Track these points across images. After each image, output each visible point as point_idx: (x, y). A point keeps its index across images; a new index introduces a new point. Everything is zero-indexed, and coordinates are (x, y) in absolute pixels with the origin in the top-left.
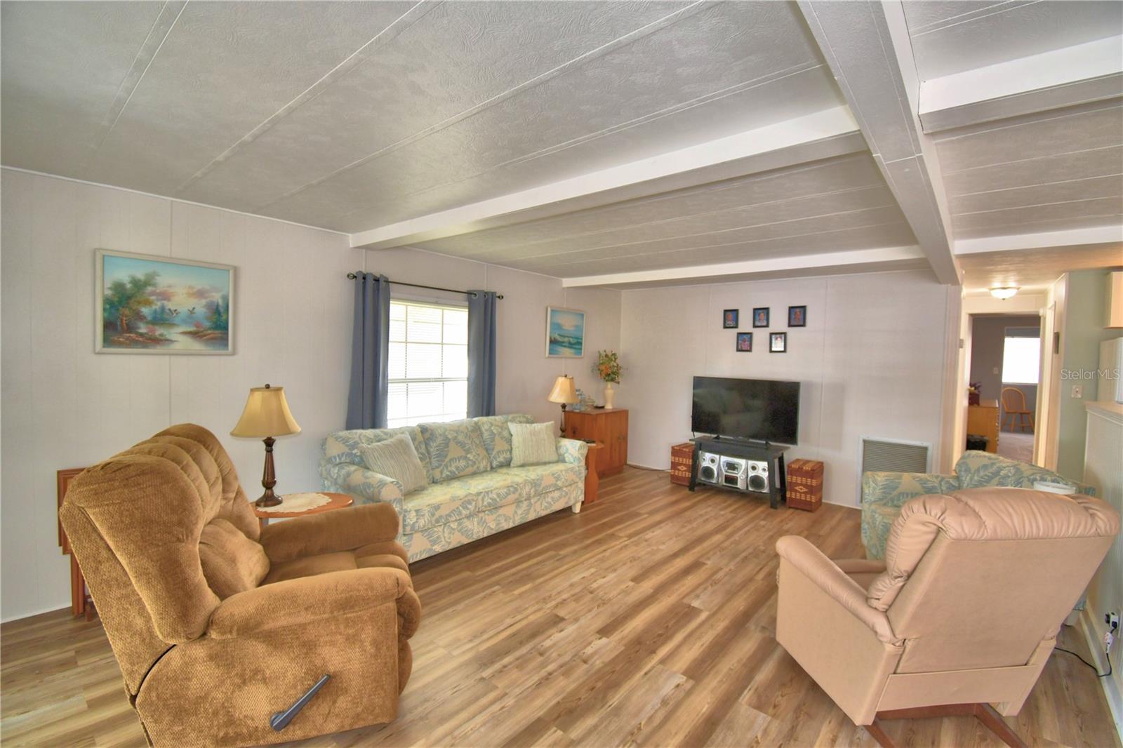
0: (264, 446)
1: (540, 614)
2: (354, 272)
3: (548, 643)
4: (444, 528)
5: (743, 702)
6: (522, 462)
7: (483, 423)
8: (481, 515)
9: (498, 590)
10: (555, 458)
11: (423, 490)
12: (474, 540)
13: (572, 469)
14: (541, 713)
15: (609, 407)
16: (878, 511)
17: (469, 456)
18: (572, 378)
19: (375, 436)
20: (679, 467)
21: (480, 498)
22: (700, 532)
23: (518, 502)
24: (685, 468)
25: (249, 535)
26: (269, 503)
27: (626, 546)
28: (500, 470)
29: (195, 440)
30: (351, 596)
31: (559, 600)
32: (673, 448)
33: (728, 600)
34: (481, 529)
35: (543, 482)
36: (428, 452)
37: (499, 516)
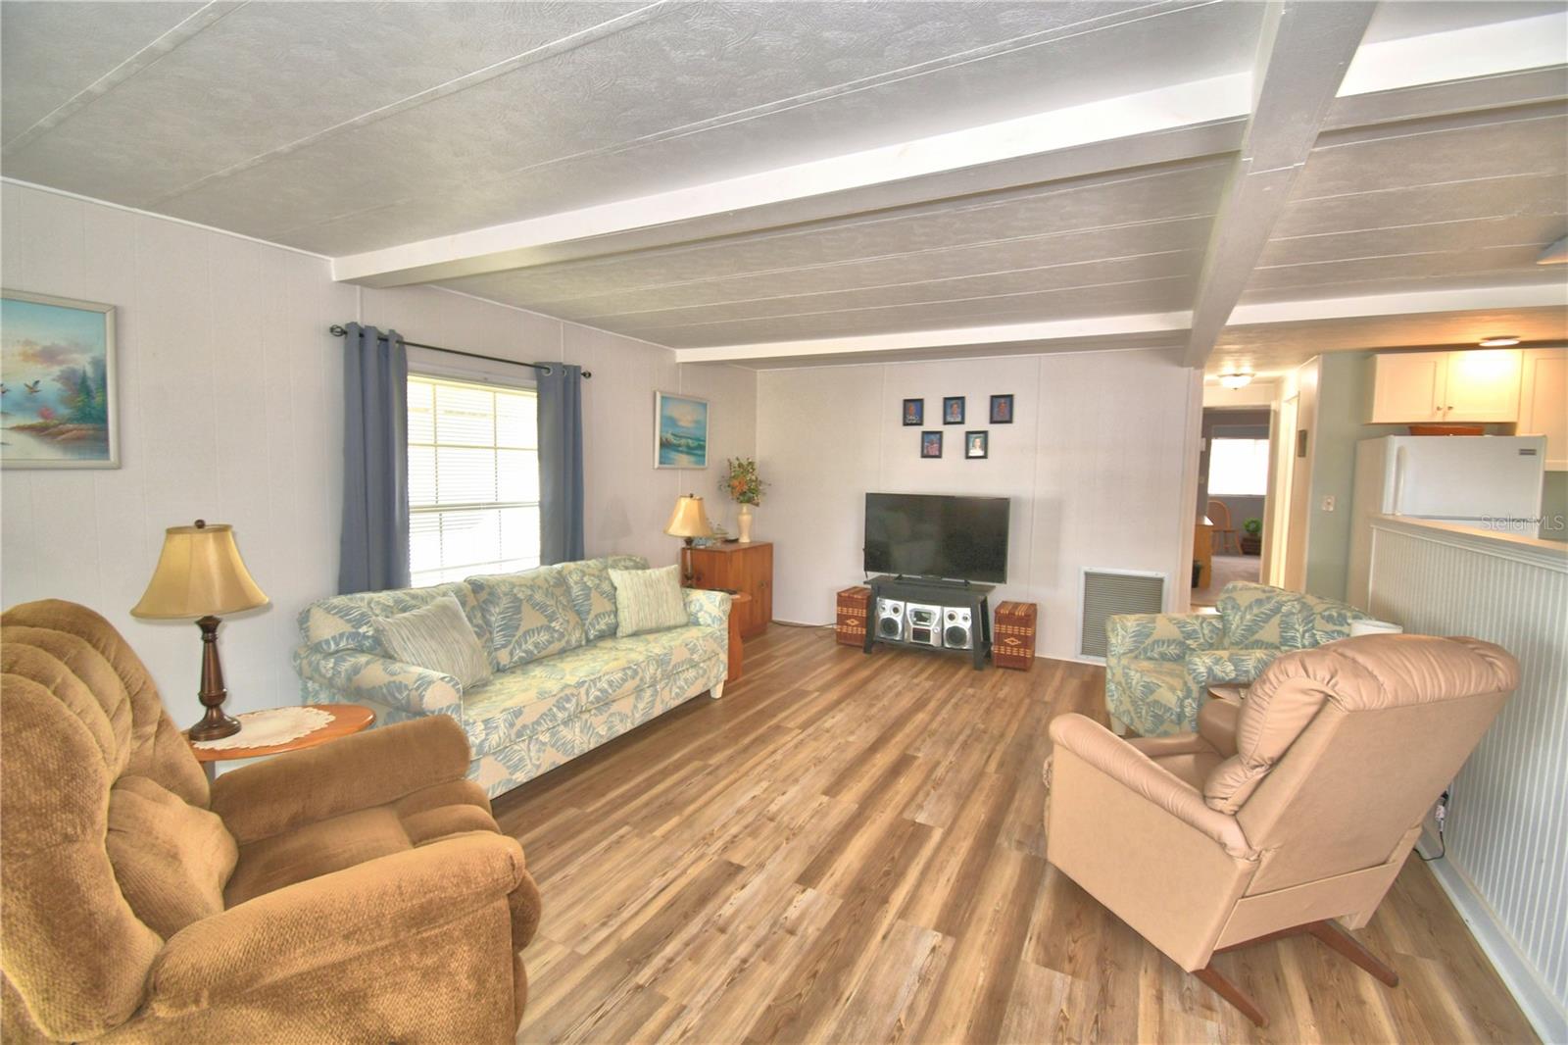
0: (198, 632)
1: (703, 865)
2: (342, 323)
3: (727, 910)
4: (529, 744)
5: (1029, 960)
6: (635, 629)
7: (570, 573)
8: (585, 716)
9: (628, 833)
10: (682, 619)
11: (485, 685)
12: (575, 757)
13: (712, 635)
14: (748, 1029)
15: (745, 540)
16: (1133, 666)
17: (553, 624)
18: (701, 499)
19: (396, 602)
20: (848, 622)
21: (583, 691)
22: (894, 713)
23: (638, 691)
24: (856, 623)
25: (192, 798)
26: (216, 732)
27: (801, 742)
28: (601, 644)
29: (69, 632)
30: (430, 902)
31: (727, 837)
32: (839, 595)
33: (962, 807)
34: (586, 739)
35: (673, 657)
36: (488, 623)
37: (611, 715)
